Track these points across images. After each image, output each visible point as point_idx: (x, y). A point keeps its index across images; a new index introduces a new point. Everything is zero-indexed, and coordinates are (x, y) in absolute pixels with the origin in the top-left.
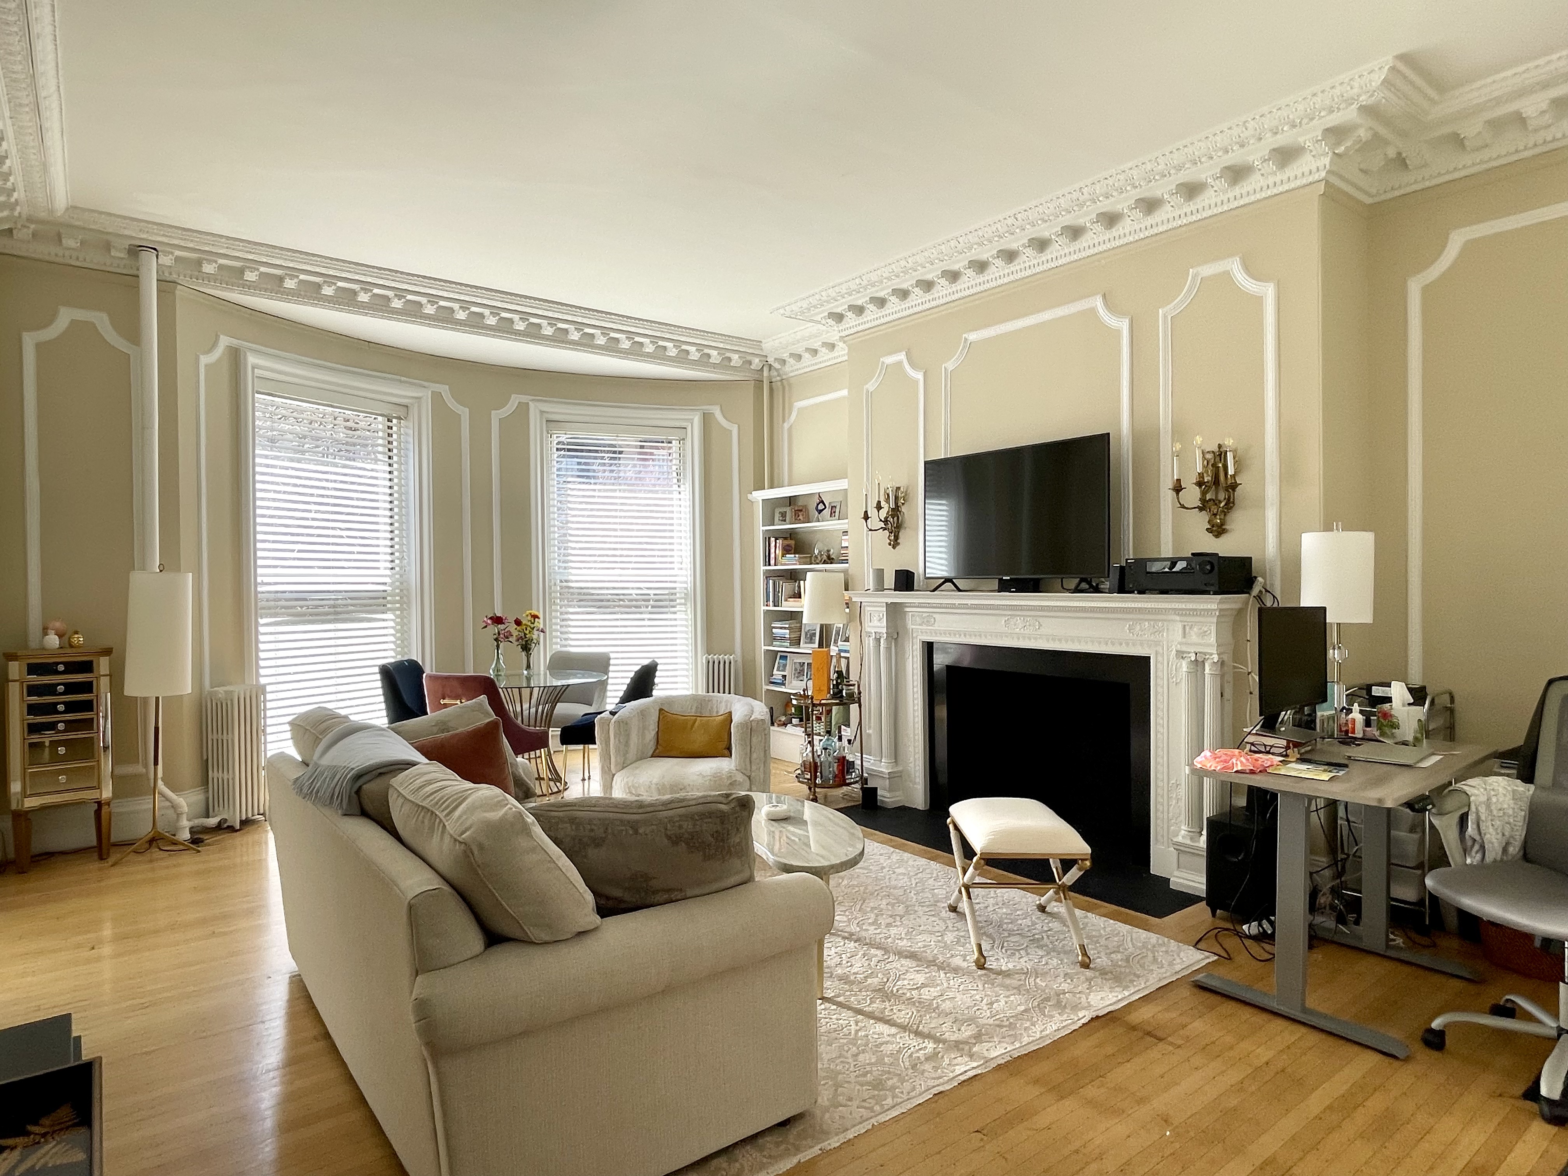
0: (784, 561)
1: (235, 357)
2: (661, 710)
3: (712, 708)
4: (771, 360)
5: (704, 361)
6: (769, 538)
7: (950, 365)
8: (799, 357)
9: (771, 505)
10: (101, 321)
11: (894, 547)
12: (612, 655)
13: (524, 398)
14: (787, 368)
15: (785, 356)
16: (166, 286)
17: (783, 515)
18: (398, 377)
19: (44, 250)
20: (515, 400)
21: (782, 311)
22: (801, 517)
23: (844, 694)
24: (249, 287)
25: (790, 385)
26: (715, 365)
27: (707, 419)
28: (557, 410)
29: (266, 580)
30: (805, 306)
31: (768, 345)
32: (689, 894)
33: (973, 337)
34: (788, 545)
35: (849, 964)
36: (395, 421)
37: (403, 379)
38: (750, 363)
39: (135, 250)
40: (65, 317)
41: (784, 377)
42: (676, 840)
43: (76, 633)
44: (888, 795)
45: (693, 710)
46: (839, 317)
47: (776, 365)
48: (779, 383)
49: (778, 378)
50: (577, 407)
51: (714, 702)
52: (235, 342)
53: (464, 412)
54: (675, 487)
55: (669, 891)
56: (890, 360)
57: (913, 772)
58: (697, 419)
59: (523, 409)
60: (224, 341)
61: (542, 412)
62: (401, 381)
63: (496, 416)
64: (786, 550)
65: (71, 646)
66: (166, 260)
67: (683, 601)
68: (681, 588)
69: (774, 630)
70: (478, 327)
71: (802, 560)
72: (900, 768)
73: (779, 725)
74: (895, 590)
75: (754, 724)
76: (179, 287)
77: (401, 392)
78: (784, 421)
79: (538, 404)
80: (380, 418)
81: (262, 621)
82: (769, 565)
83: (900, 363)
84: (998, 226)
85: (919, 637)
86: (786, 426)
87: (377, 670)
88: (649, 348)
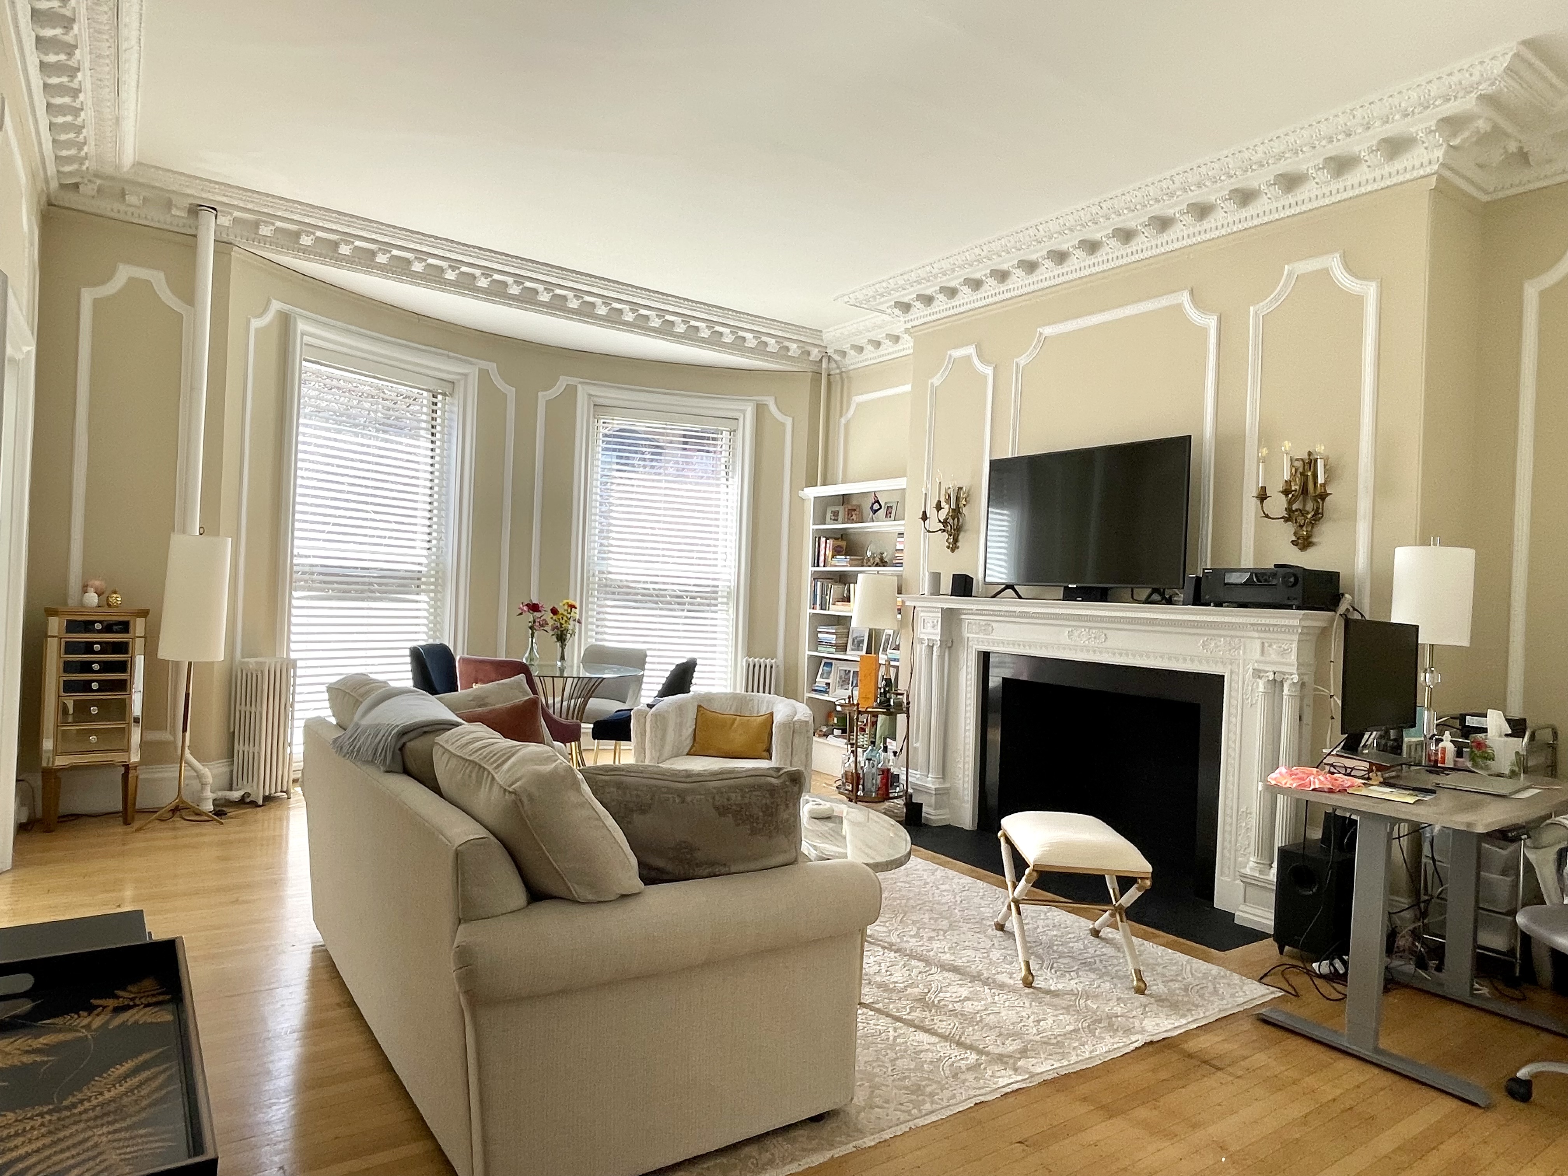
0: (835, 561)
1: (285, 322)
2: (699, 706)
3: (753, 707)
4: (830, 352)
5: (761, 349)
6: (820, 538)
7: (1023, 361)
8: (860, 349)
9: (823, 503)
10: (157, 279)
11: (953, 550)
12: (648, 653)
13: (572, 381)
14: (847, 361)
15: (846, 347)
16: (223, 246)
17: (836, 514)
18: (446, 352)
19: (106, 206)
20: (563, 382)
21: (846, 299)
22: (854, 517)
23: (892, 704)
24: (305, 250)
25: (849, 377)
26: (772, 355)
27: (760, 411)
28: (608, 394)
29: (303, 552)
30: (871, 294)
31: (829, 336)
32: (733, 870)
33: (1048, 331)
34: (839, 546)
35: (888, 973)
36: (440, 397)
37: (451, 354)
38: (809, 353)
39: (195, 210)
40: (124, 273)
41: (843, 370)
42: (722, 811)
43: (115, 592)
44: (933, 812)
45: (733, 708)
46: (906, 307)
47: (836, 357)
48: (838, 377)
49: (838, 371)
50: (626, 392)
51: (756, 702)
52: (286, 307)
53: (511, 392)
54: (723, 480)
55: (713, 864)
56: (958, 353)
57: (961, 791)
58: (750, 410)
59: (571, 391)
60: (276, 306)
61: (590, 395)
62: (448, 356)
63: (543, 397)
64: (837, 551)
65: (109, 605)
66: (224, 221)
67: (725, 600)
68: (723, 586)
69: (820, 635)
70: (531, 304)
71: (854, 563)
72: (948, 785)
73: (820, 736)
74: (951, 595)
75: (797, 726)
76: (235, 248)
77: (450, 368)
78: (841, 416)
79: (586, 387)
80: (425, 394)
81: (295, 594)
82: (818, 566)
83: (968, 357)
84: (1082, 213)
85: (975, 647)
86: (843, 421)
87: (408, 652)
88: (705, 333)
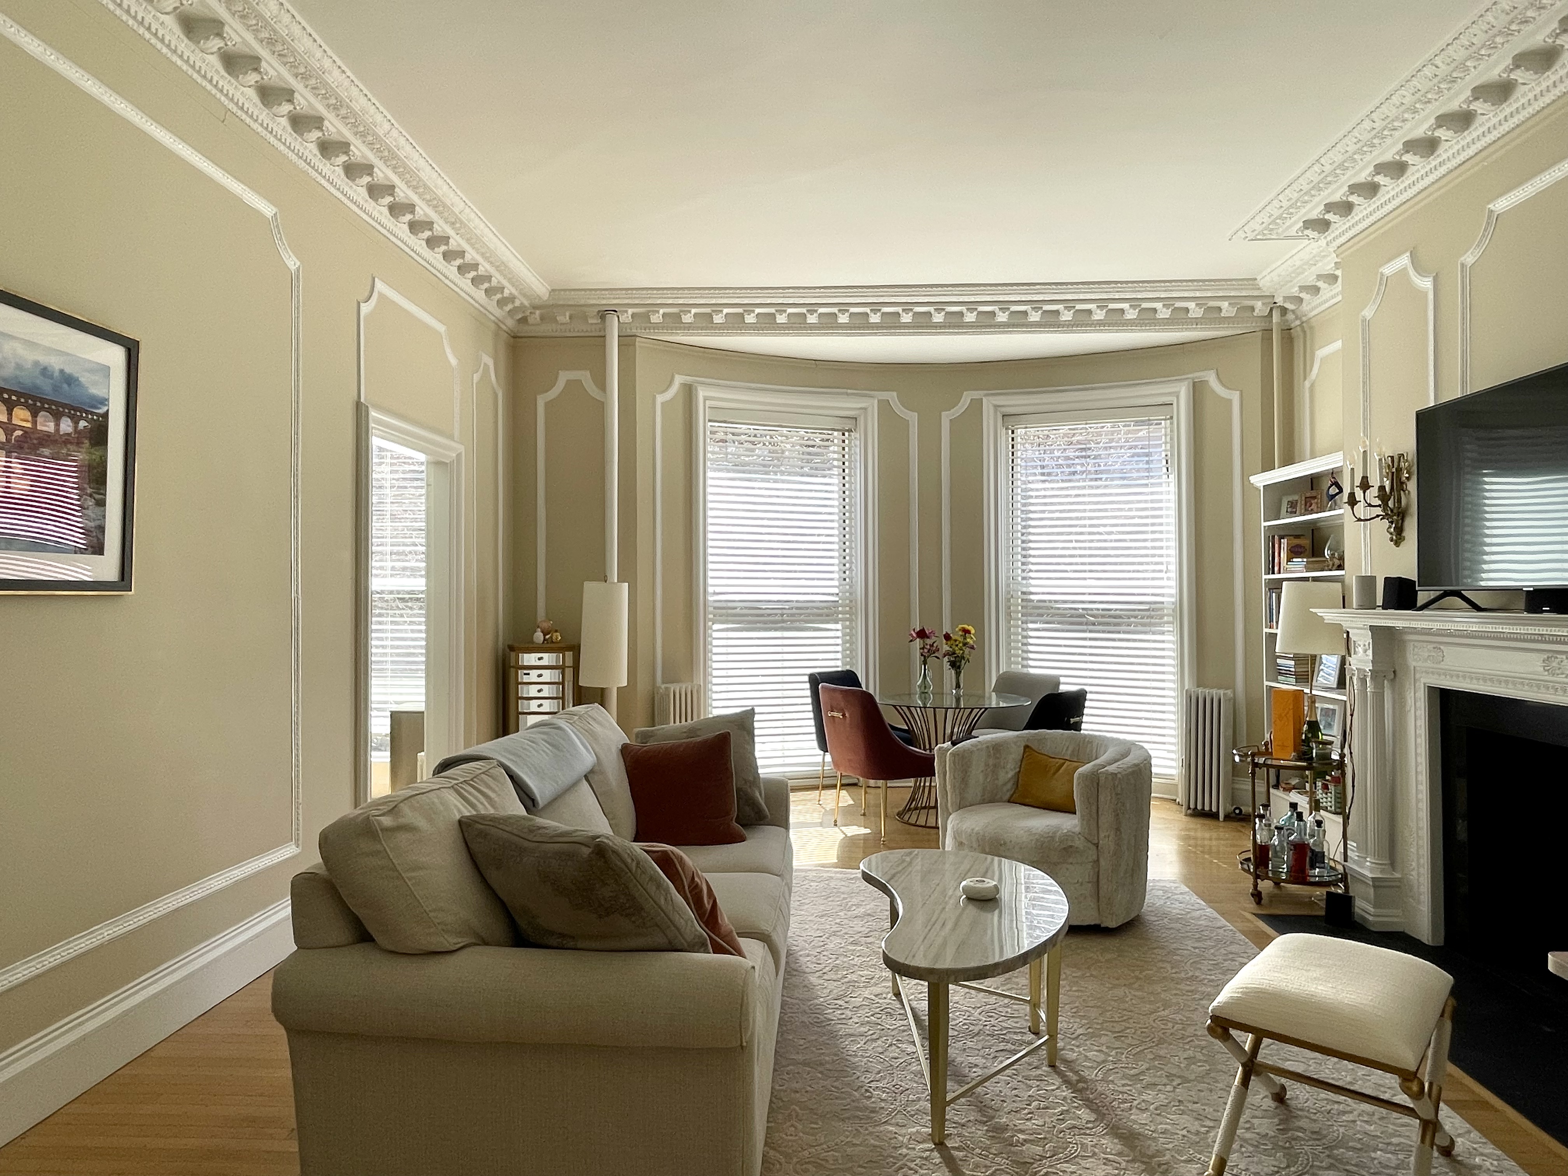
0: (1290, 566)
1: (689, 392)
2: (1026, 747)
4: (1280, 301)
5: (1180, 317)
6: (1273, 537)
7: (1469, 259)
8: (1316, 290)
9: (1275, 490)
10: (585, 377)
11: (1397, 544)
12: (1062, 680)
13: (976, 395)
14: (1305, 307)
15: (1295, 291)
16: (627, 341)
17: (1293, 505)
18: (845, 390)
19: (547, 329)
20: (967, 398)
21: (1241, 234)
22: (1314, 506)
23: (1314, 755)
24: (689, 327)
25: (1311, 328)
26: (1197, 321)
27: (1198, 391)
28: (1014, 402)
29: (718, 590)
30: (1267, 220)
31: (1267, 282)
33: (1501, 205)
34: (1298, 546)
36: (847, 434)
37: (849, 391)
38: (1252, 309)
39: (603, 315)
40: (564, 377)
41: (1304, 319)
43: (556, 631)
44: (1371, 910)
45: (1069, 752)
46: (1322, 225)
47: (1290, 306)
48: (1299, 329)
49: (1298, 322)
50: (1035, 396)
52: (689, 379)
53: (913, 418)
54: (1165, 476)
56: (1388, 270)
57: (1416, 887)
58: (1183, 391)
59: (976, 406)
60: (679, 380)
61: (996, 407)
62: (847, 394)
63: (946, 418)
64: (1294, 552)
65: (552, 642)
66: (626, 318)
67: (1171, 619)
68: (1168, 602)
69: (1279, 661)
70: (895, 327)
71: (1311, 566)
72: (1397, 875)
73: (1285, 789)
74: (1383, 609)
76: (638, 339)
77: (849, 404)
78: (1305, 379)
79: (990, 398)
80: (836, 433)
81: (716, 627)
82: (1273, 573)
83: (1403, 271)
85: (1423, 680)
86: (1307, 384)
87: (806, 678)
88: (1131, 314)
